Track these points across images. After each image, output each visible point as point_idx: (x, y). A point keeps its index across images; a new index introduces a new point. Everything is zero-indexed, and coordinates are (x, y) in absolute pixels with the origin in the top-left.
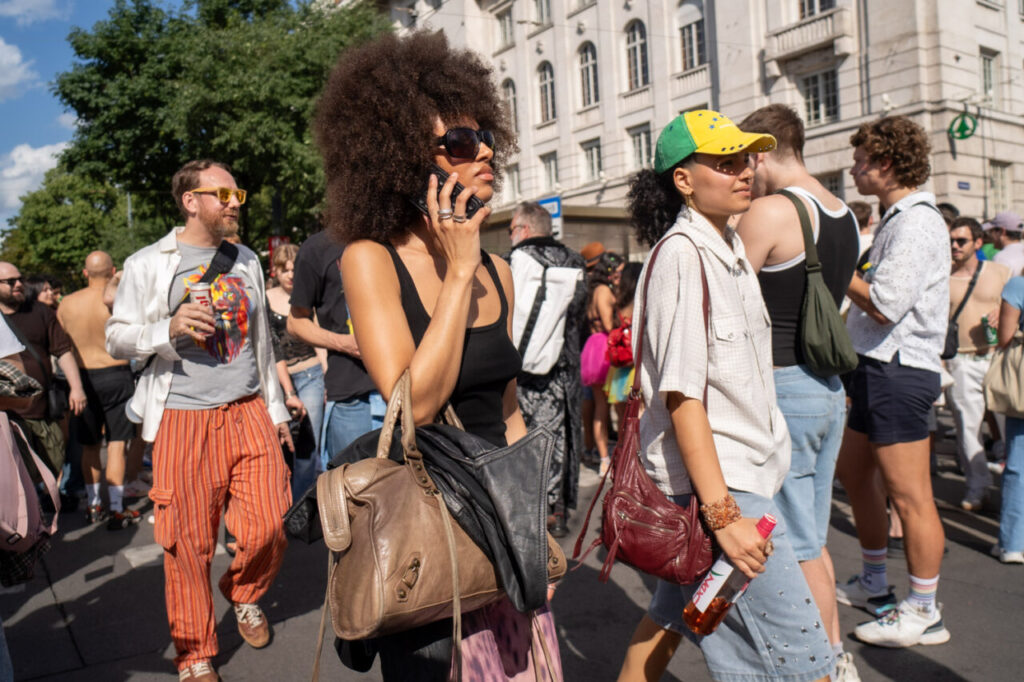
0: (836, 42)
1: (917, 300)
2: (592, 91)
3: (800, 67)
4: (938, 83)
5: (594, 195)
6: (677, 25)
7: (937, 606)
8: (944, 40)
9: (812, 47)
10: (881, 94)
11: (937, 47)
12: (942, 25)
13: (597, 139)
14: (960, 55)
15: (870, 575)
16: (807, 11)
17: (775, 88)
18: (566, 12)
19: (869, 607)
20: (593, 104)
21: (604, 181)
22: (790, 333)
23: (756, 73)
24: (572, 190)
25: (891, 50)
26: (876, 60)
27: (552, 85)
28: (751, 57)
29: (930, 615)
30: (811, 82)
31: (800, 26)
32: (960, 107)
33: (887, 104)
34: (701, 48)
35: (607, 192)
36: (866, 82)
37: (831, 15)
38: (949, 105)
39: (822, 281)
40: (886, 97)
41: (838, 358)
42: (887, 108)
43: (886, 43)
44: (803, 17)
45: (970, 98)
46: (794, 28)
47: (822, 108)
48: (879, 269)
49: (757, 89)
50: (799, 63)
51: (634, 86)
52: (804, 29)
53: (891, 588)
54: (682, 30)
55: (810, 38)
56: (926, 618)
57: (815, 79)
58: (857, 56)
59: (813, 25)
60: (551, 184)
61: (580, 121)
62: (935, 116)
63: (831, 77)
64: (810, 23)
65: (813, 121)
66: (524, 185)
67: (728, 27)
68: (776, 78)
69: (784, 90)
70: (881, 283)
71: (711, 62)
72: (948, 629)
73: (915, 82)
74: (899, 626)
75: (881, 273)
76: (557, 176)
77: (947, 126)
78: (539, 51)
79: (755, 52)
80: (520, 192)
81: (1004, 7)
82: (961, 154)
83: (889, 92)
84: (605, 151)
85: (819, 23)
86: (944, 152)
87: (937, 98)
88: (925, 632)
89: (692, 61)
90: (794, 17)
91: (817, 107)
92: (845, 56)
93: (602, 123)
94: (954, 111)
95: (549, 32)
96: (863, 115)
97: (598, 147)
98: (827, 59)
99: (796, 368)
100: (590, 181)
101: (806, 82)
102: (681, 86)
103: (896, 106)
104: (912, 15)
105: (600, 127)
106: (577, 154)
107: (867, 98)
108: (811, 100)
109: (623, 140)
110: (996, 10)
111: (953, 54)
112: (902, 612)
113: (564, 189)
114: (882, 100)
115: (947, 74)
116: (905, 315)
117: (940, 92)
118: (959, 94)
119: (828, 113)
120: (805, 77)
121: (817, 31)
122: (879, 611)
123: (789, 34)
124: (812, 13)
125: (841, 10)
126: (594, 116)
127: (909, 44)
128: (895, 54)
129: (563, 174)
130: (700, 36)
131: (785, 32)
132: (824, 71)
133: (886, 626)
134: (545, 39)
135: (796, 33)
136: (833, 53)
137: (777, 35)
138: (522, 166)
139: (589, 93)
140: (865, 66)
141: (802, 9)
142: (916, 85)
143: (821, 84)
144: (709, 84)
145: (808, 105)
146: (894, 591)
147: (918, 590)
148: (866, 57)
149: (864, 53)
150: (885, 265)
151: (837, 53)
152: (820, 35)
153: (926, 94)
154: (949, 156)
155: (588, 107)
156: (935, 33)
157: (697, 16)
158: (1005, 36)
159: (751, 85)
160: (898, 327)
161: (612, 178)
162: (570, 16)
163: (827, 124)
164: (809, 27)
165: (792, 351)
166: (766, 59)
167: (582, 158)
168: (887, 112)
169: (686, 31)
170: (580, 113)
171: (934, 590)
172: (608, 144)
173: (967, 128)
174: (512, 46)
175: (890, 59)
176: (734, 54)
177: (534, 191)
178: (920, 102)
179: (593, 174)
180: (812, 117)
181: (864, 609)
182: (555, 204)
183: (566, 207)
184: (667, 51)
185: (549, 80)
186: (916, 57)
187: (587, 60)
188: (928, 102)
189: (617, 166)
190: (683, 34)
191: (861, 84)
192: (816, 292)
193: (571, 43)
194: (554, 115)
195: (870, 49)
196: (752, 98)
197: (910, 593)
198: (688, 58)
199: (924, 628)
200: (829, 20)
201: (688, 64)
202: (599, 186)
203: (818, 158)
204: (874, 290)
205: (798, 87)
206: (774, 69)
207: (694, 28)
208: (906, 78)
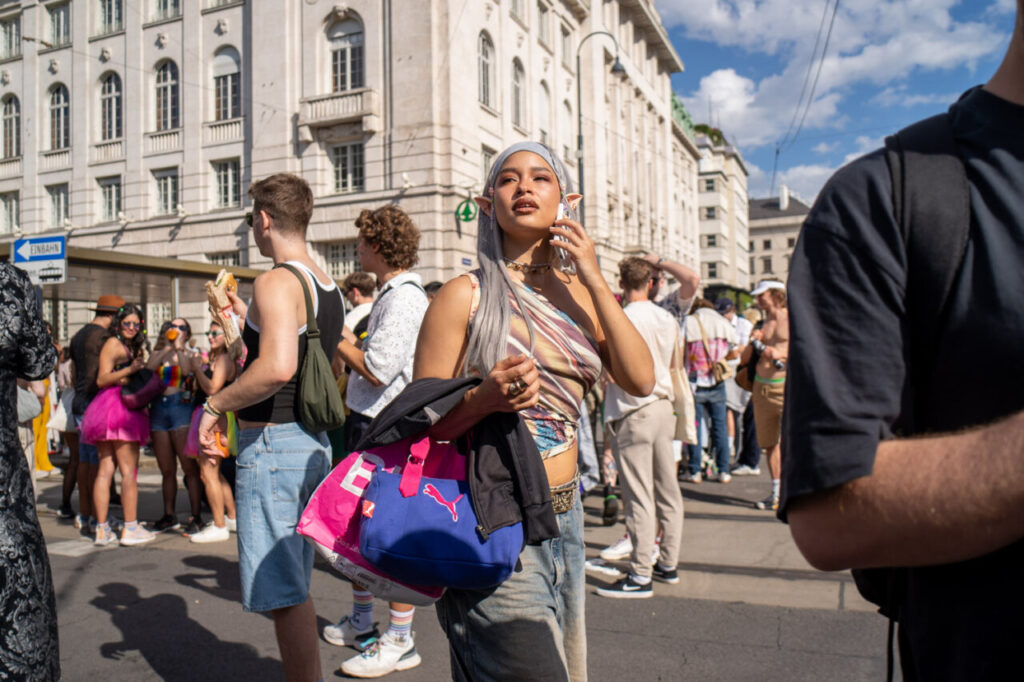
0: (365, 119)
1: (405, 365)
2: (114, 123)
3: (331, 136)
4: (448, 170)
5: (111, 237)
6: (211, 74)
7: (411, 635)
8: (455, 134)
9: (342, 119)
10: (402, 172)
11: (449, 139)
12: (453, 121)
13: (118, 177)
14: (467, 149)
15: (358, 614)
16: (339, 86)
17: (306, 153)
18: (88, 35)
19: (356, 644)
20: (114, 138)
21: (123, 222)
22: (291, 394)
23: (289, 135)
24: (83, 228)
25: (411, 135)
26: (399, 142)
27: (67, 110)
28: (285, 119)
29: (406, 644)
30: (340, 151)
31: (333, 98)
32: (465, 193)
33: (406, 182)
34: (236, 101)
35: (125, 234)
36: (389, 160)
37: (361, 94)
38: (457, 190)
39: (320, 346)
40: (405, 176)
41: (331, 414)
42: (406, 186)
43: (407, 127)
44: (336, 90)
45: (473, 187)
46: (327, 99)
47: (350, 177)
48: (374, 338)
49: (289, 150)
50: (330, 132)
51: (162, 127)
52: (336, 101)
53: (377, 624)
54: (218, 79)
55: (341, 111)
56: (402, 646)
57: (344, 149)
58: (382, 135)
59: (345, 100)
60: (59, 219)
61: (98, 155)
62: (445, 198)
63: (359, 149)
64: (342, 97)
65: (341, 188)
66: (24, 217)
67: (264, 85)
68: (308, 143)
69: (315, 155)
70: (375, 350)
71: (245, 116)
72: (419, 653)
73: (429, 166)
74: (379, 656)
75: (375, 342)
76: (66, 211)
77: (454, 208)
78: (52, 71)
79: (289, 116)
80: (18, 224)
81: (501, 114)
82: (465, 234)
83: (407, 171)
84: (126, 190)
85: (350, 99)
86: (451, 231)
87: (447, 184)
88: (401, 659)
89: (226, 112)
90: (328, 89)
91: (345, 176)
92: (371, 133)
93: (124, 161)
94: (461, 196)
95: (66, 53)
96: (385, 190)
97: (118, 185)
98: (355, 133)
99: (293, 425)
100: (107, 220)
101: (336, 151)
102: (212, 136)
103: (413, 184)
104: (429, 106)
105: (122, 164)
106: (92, 190)
107: (389, 175)
108: (340, 169)
109: (147, 182)
110: (495, 116)
111: (461, 147)
112: (383, 644)
113: (74, 226)
114: (402, 179)
115: (456, 164)
116: (395, 379)
117: (450, 178)
118: (464, 182)
119: (355, 183)
120: (337, 146)
121: (348, 105)
122: (364, 645)
123: (323, 104)
124: (343, 89)
125: (370, 91)
126: (115, 152)
127: (426, 132)
128: (414, 139)
129: (74, 210)
130: (236, 90)
131: (318, 101)
132: (353, 143)
133: (368, 658)
134: (61, 59)
135: (329, 104)
136: (361, 128)
137: (311, 102)
138: (23, 194)
139: (110, 126)
140: (389, 144)
141: (335, 83)
142: (431, 169)
143: (349, 155)
144: (242, 138)
145: (337, 172)
146: (378, 627)
147: (395, 622)
148: (390, 136)
149: (388, 133)
150: (379, 334)
151: (365, 129)
152: (350, 110)
153: (439, 178)
154: (455, 235)
155: (107, 141)
156: (447, 126)
157: (234, 69)
158: (500, 139)
159: (284, 145)
160: (389, 389)
161: (133, 220)
162: (92, 41)
163: (354, 193)
164: (341, 101)
165: (291, 410)
166: (299, 124)
167: (98, 195)
168: (406, 189)
169: (222, 81)
170: (98, 146)
171: (409, 621)
172: (130, 184)
173: (470, 213)
174: (19, 58)
175: (410, 143)
176: (269, 113)
177: (37, 224)
178: (433, 185)
179: (110, 213)
180: (341, 185)
181: (352, 647)
182: (59, 244)
183: (72, 248)
184: (200, 97)
185: (62, 104)
186: (432, 145)
187: (110, 91)
188: (441, 185)
189: (139, 208)
190: (218, 84)
191: (385, 161)
192: (315, 354)
193: (92, 70)
194: (67, 143)
195: (394, 131)
196: (285, 158)
197: (389, 626)
198: (222, 109)
199: (399, 656)
200: (359, 97)
201: (221, 114)
202: (118, 227)
203: (345, 223)
204: (369, 357)
205: (328, 155)
206: (307, 134)
207: (230, 79)
208: (423, 162)
